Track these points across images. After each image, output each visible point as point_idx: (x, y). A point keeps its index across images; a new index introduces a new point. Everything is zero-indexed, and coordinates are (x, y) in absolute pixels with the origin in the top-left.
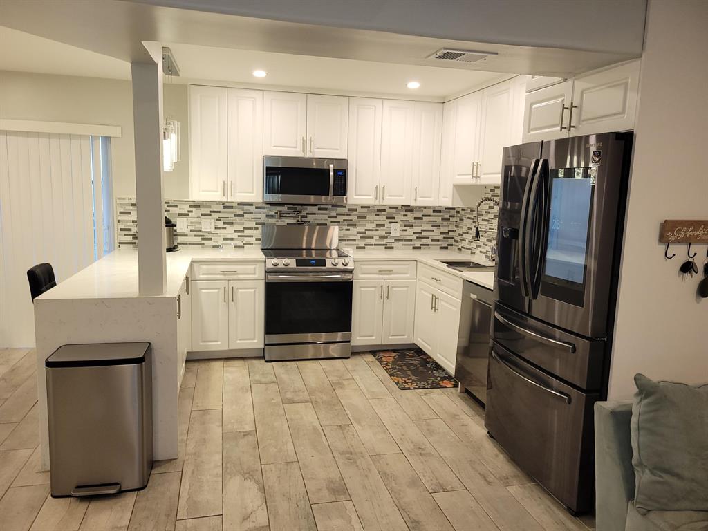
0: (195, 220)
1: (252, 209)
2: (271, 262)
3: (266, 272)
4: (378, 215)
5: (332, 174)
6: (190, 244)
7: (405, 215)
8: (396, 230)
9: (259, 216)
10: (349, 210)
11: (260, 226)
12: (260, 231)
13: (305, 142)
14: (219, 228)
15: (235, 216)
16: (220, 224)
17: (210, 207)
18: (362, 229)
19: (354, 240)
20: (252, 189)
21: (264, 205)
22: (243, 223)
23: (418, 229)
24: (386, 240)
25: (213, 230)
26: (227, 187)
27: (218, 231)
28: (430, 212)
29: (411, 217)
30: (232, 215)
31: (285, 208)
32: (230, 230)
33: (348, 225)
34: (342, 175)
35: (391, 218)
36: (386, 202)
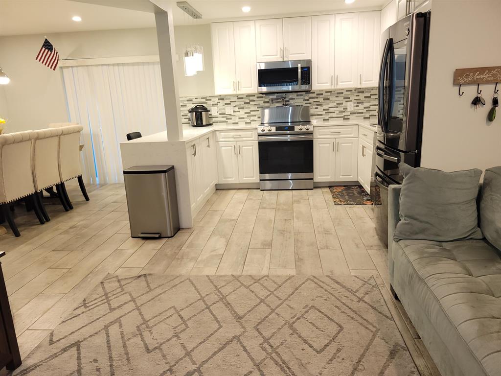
0: (222, 107)
2: (260, 129)
3: (258, 136)
4: (338, 97)
5: (299, 70)
6: (220, 122)
7: (357, 96)
8: (351, 107)
9: (259, 102)
10: (317, 94)
11: (260, 109)
12: (260, 112)
13: (282, 51)
14: (236, 112)
15: (245, 103)
16: (236, 109)
17: (230, 99)
18: (326, 107)
19: (322, 115)
20: (251, 85)
21: (261, 95)
22: (249, 108)
23: (368, 105)
24: (344, 114)
25: (232, 113)
26: (236, 85)
27: (235, 114)
28: (376, 92)
29: (362, 96)
30: (243, 103)
31: (274, 97)
32: (242, 112)
33: (317, 105)
34: (307, 71)
35: (347, 98)
36: (339, 87)
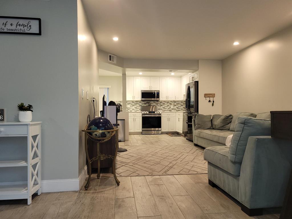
1: (138, 102)
2: (143, 112)
3: (142, 114)
4: (167, 103)
5: (156, 94)
8: (172, 107)
9: (140, 104)
10: (161, 102)
11: (140, 106)
12: (140, 107)
13: (150, 87)
15: (135, 104)
16: (132, 106)
17: (129, 102)
18: (164, 106)
19: (162, 109)
20: (139, 98)
21: (141, 101)
22: (136, 106)
23: (177, 106)
24: (170, 109)
25: (130, 107)
26: (134, 97)
27: (131, 107)
28: (180, 102)
29: (175, 104)
31: (146, 102)
32: (134, 107)
33: (161, 106)
34: (158, 94)
35: (171, 104)
36: (168, 100)
